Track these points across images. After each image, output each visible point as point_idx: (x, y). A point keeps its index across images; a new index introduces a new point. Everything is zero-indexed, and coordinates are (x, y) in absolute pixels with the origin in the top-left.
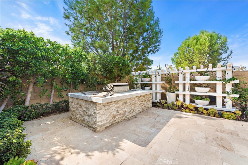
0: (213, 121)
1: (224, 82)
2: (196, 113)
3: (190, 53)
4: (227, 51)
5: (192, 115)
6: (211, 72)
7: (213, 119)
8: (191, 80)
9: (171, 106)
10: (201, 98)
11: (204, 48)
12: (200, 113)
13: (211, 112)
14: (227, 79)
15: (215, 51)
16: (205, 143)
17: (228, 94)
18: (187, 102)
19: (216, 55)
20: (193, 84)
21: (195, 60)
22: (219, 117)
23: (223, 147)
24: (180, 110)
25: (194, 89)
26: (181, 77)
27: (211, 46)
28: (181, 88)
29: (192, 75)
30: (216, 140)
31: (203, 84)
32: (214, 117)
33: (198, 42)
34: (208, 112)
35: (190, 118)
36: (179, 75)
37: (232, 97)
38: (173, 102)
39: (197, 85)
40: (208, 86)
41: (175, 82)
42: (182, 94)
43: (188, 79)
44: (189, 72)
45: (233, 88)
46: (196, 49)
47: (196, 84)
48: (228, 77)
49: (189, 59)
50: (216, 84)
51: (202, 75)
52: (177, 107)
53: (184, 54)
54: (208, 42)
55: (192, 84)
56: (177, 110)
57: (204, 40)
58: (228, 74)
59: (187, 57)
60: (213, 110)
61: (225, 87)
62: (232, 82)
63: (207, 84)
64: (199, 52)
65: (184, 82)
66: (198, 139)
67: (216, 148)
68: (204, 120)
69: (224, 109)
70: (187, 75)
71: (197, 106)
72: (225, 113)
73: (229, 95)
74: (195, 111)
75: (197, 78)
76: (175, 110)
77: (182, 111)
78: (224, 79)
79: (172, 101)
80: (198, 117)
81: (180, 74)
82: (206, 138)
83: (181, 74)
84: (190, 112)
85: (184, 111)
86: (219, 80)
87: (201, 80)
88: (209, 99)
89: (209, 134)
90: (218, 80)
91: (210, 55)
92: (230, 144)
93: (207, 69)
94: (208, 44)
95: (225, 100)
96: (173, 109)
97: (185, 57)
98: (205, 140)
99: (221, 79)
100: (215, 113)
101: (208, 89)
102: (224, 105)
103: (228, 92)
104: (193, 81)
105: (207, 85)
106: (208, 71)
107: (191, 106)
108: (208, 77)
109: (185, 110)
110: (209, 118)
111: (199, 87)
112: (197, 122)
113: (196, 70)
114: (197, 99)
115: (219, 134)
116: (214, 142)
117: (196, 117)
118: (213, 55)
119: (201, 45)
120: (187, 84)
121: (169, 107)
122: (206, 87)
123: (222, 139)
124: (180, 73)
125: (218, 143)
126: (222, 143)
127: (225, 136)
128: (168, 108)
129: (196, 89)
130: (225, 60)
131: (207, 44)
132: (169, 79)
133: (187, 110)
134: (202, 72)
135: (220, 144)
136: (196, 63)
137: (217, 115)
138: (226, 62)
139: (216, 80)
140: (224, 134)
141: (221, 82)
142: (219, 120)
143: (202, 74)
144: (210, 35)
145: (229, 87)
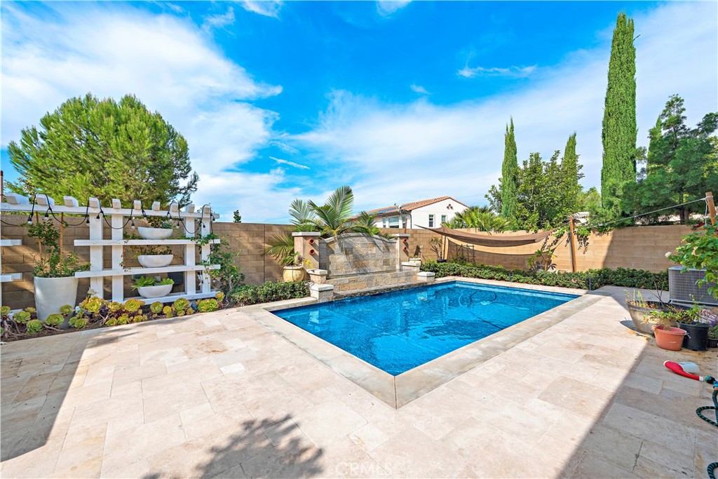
0: (185, 323)
1: (199, 243)
2: (146, 318)
3: (93, 151)
4: (187, 173)
5: (139, 326)
6: (175, 219)
7: (184, 320)
8: (126, 237)
9: (62, 320)
10: (154, 280)
11: (139, 152)
12: (156, 315)
13: (179, 308)
14: (203, 235)
15: (164, 168)
16: (187, 360)
17: (205, 266)
18: (118, 298)
19: (167, 176)
20: (136, 247)
21: (112, 178)
22: (194, 313)
23: (214, 351)
24: (98, 324)
25: (137, 259)
26: (96, 227)
27: (155, 150)
28: (96, 259)
29: (133, 225)
30: (202, 348)
31: (159, 246)
32: (185, 315)
33: (123, 127)
34: (174, 309)
35: (137, 333)
36: (88, 222)
37: (211, 271)
38: (68, 307)
39: (143, 251)
40: (168, 250)
41: (75, 241)
42: (99, 277)
43: (117, 233)
44: (121, 214)
45: (212, 252)
46: (117, 145)
47: (141, 247)
48: (205, 232)
49: (93, 168)
50: (184, 246)
51: (155, 226)
52: (86, 320)
53: (69, 147)
54: (148, 140)
55: (131, 246)
56: (86, 328)
57: (139, 129)
58: (204, 227)
59: (85, 162)
60: (182, 302)
61: (201, 253)
62: (211, 242)
63: (168, 246)
64: (126, 158)
65: (107, 243)
66: (173, 362)
67: (207, 357)
68: (169, 326)
69: (199, 296)
70: (117, 224)
71: (147, 302)
72: (203, 302)
73: (207, 267)
74: (142, 315)
75: (144, 231)
76: (81, 329)
77: (105, 325)
78: (198, 236)
79: (63, 304)
80: (153, 326)
81: (92, 220)
82: (187, 352)
83: (98, 217)
84: (132, 322)
85: (112, 323)
86: (192, 239)
87: (154, 236)
88: (171, 280)
89: (188, 345)
90: (189, 239)
91: (152, 174)
92: (221, 343)
93: (168, 213)
94: (148, 145)
95: (200, 277)
96: (70, 328)
97: (76, 157)
98: (185, 357)
99: (193, 235)
100: (186, 307)
101: (169, 258)
102: (198, 289)
103: (205, 262)
104: (134, 238)
105: (166, 249)
106: (171, 218)
107: (132, 305)
108: (168, 232)
109: (117, 318)
110: (177, 320)
111: (148, 254)
112: (156, 335)
113: (143, 211)
114: (145, 285)
115: (204, 339)
116: (201, 352)
117: (150, 326)
118: (161, 176)
119: (130, 138)
120: (118, 247)
121: (50, 326)
122: (164, 253)
123: (209, 344)
124: (94, 214)
125: (205, 350)
126: (210, 348)
127: (211, 337)
128: (49, 330)
129: (143, 259)
130: (183, 191)
131: (147, 142)
132: (47, 229)
133: (121, 319)
134: (155, 217)
135: (209, 350)
136: (115, 185)
137: (191, 309)
138: (186, 196)
139: (184, 237)
140: (209, 336)
141: (194, 242)
142: (194, 319)
143: (155, 222)
144: (153, 123)
145: (206, 252)
